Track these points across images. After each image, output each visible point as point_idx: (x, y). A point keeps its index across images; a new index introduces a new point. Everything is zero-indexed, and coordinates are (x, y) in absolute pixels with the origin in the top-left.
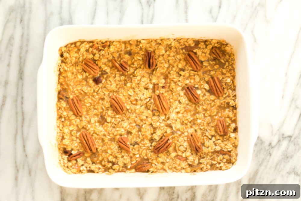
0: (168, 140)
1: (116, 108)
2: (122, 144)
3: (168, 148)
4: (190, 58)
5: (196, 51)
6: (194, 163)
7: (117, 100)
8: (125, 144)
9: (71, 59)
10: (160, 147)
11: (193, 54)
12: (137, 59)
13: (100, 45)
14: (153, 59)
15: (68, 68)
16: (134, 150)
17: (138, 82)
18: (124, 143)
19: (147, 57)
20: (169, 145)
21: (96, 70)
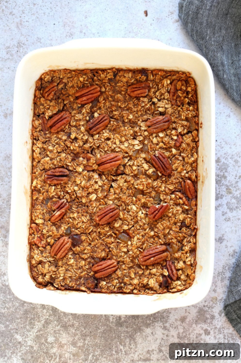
0: (154, 155)
1: (112, 217)
2: (157, 214)
3: (165, 157)
4: (55, 126)
5: (47, 116)
6: (186, 126)
7: (101, 215)
8: (158, 210)
9: (52, 272)
10: (163, 166)
11: (50, 122)
12: (54, 192)
13: (36, 236)
14: (56, 172)
15: (60, 276)
16: (166, 200)
17: (81, 189)
18: (157, 212)
19: (53, 180)
20: (162, 156)
21: (64, 240)
